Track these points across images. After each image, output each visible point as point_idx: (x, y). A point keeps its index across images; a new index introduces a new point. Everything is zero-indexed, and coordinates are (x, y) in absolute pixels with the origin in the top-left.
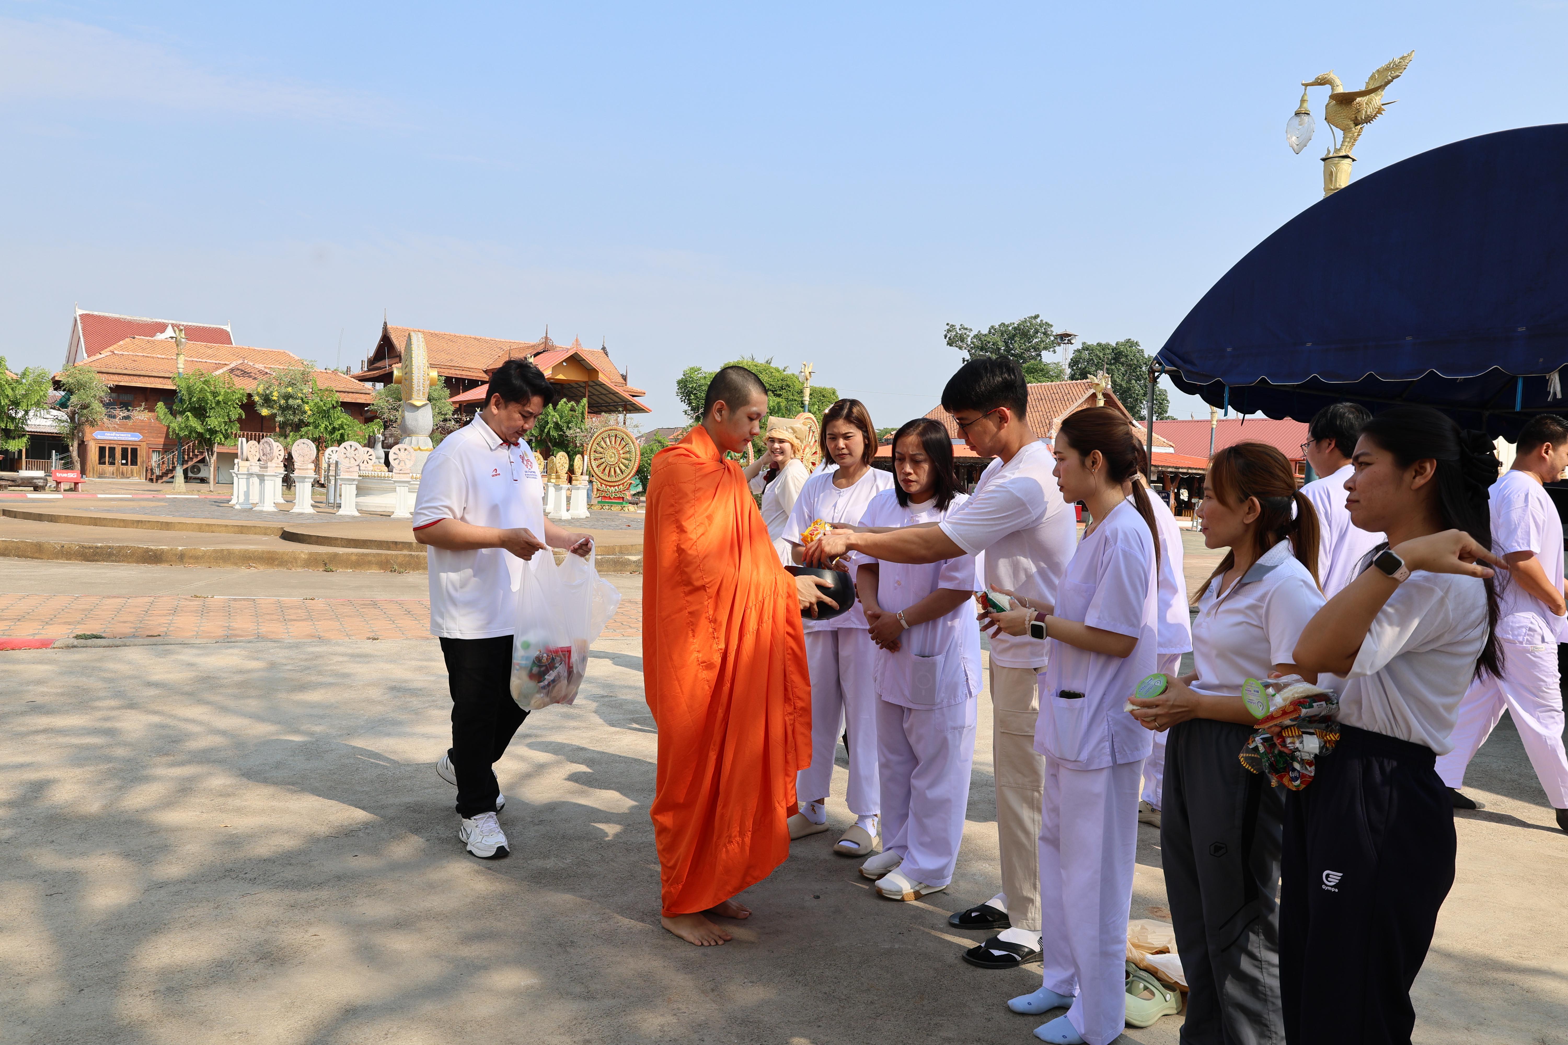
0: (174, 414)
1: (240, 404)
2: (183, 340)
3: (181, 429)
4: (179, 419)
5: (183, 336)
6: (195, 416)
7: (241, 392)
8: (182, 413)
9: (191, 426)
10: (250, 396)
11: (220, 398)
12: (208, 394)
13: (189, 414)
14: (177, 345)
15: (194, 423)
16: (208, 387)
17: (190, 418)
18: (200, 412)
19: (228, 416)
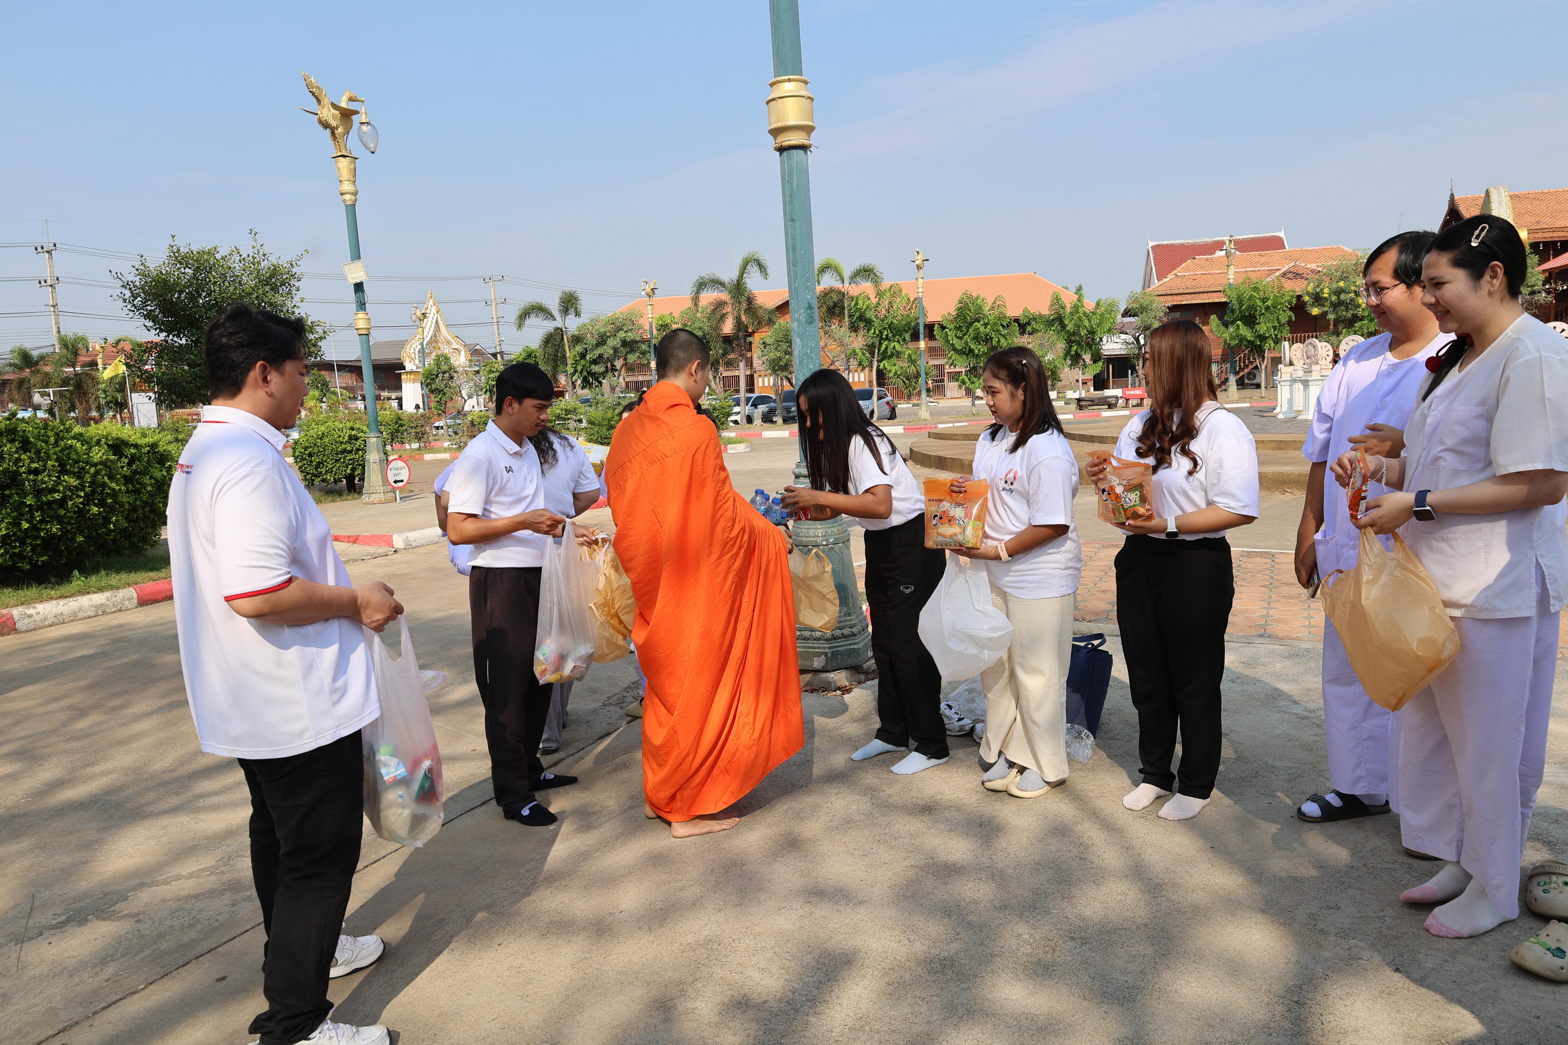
0: (1226, 325)
1: (1289, 306)
2: (1233, 251)
3: (1232, 338)
4: (1231, 329)
5: (1233, 247)
6: (1245, 324)
7: (1291, 293)
8: (1233, 322)
9: (1241, 335)
10: (1299, 297)
11: (1269, 303)
12: (1257, 300)
13: (1239, 322)
14: (1228, 257)
15: (1245, 331)
16: (1258, 293)
17: (1241, 327)
18: (1250, 320)
19: (1278, 319)
